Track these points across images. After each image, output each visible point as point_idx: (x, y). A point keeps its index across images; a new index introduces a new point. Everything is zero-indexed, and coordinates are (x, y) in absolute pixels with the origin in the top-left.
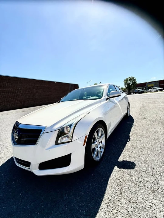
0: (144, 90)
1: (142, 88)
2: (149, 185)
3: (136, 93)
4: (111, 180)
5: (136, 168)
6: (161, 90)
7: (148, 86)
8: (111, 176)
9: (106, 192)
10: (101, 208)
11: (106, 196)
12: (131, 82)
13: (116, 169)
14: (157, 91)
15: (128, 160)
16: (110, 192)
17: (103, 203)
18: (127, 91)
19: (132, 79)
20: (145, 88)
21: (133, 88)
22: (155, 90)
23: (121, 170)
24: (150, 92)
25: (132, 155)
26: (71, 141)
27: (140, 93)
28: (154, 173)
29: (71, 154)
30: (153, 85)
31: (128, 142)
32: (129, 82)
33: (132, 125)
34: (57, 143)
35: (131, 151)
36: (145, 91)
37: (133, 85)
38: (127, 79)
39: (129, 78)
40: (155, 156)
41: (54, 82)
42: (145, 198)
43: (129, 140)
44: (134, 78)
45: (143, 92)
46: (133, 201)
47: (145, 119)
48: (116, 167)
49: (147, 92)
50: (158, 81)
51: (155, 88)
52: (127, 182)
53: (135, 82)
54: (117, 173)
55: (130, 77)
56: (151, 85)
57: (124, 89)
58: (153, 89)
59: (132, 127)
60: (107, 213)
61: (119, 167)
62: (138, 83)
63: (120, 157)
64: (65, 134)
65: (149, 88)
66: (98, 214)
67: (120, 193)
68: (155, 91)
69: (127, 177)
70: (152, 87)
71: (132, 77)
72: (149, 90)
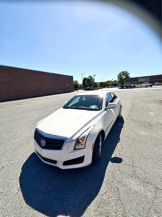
0: (135, 85)
1: (134, 82)
2: (130, 173)
3: (127, 88)
4: (107, 170)
5: (123, 162)
6: (151, 86)
7: (140, 80)
8: (107, 168)
9: (105, 177)
10: (102, 186)
11: (105, 180)
12: (124, 77)
13: (110, 163)
14: (147, 86)
15: (118, 157)
16: (107, 177)
17: (103, 184)
18: (120, 84)
20: (137, 83)
21: (126, 82)
22: (145, 85)
23: (114, 163)
24: (141, 87)
25: (121, 153)
26: (85, 148)
27: (131, 88)
28: (134, 165)
29: (84, 155)
30: (144, 80)
31: (119, 142)
32: (122, 76)
33: (122, 127)
34: (75, 149)
35: (121, 150)
36: (137, 86)
37: (126, 79)
38: (121, 73)
39: (123, 72)
40: (136, 154)
41: (48, 73)
42: (127, 180)
43: (119, 141)
44: (127, 72)
45: (134, 87)
46: (120, 182)
47: (133, 120)
48: (110, 162)
49: (138, 87)
50: (149, 76)
51: (146, 84)
52: (117, 171)
53: (128, 77)
54: (111, 165)
56: (142, 80)
57: (117, 82)
58: (144, 84)
59: (122, 129)
60: (106, 188)
61: (112, 162)
62: (131, 77)
63: (113, 154)
64: (81, 143)
65: (141, 83)
66: (101, 189)
67: (113, 178)
68: (145, 87)
69: (117, 169)
70: (144, 82)
71: (126, 72)
72: (140, 85)
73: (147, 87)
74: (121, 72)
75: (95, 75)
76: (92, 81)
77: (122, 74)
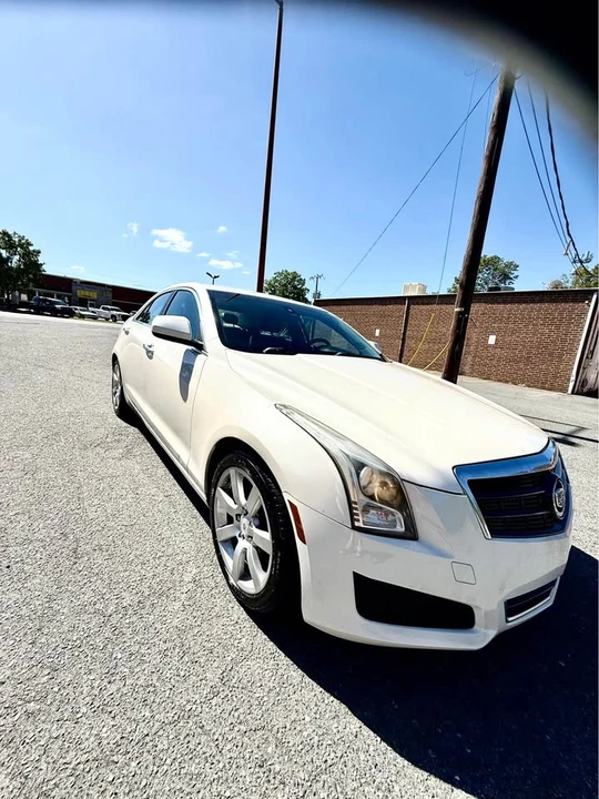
1: (56, 293)
7: (81, 293)
12: (16, 258)
19: (21, 245)
20: (69, 298)
22: (108, 314)
24: (95, 318)
27: (55, 313)
30: (94, 295)
32: (4, 254)
36: (78, 310)
39: (5, 234)
45: (71, 314)
49: (82, 317)
50: (109, 286)
51: (108, 310)
53: (36, 265)
56: (87, 293)
58: (101, 310)
62: (47, 273)
65: (83, 303)
68: (107, 320)
70: (93, 300)
71: (20, 238)
72: (88, 310)
73: (115, 321)
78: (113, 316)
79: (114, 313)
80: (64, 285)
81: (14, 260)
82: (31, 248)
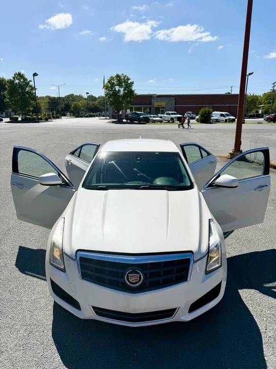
1: (143, 106)
3: (131, 121)
7: (156, 104)
18: (111, 109)
19: (125, 82)
20: (150, 109)
22: (169, 117)
24: (161, 122)
27: (140, 122)
30: (164, 104)
32: (117, 88)
36: (152, 117)
38: (112, 78)
39: (118, 76)
44: (128, 79)
45: (146, 121)
49: (154, 122)
51: (169, 114)
53: (132, 92)
55: (120, 74)
56: (160, 104)
58: (165, 115)
65: (158, 111)
68: (169, 122)
70: (163, 108)
71: (124, 77)
72: (157, 117)
73: (173, 122)
74: (114, 75)
75: (35, 75)
76: (27, 93)
77: (115, 82)
78: (172, 119)
79: (173, 116)
80: (147, 100)
81: (122, 91)
82: (129, 82)
